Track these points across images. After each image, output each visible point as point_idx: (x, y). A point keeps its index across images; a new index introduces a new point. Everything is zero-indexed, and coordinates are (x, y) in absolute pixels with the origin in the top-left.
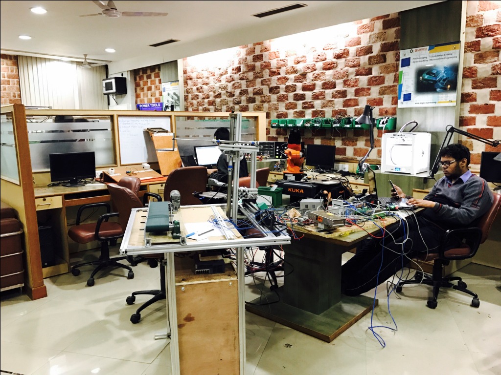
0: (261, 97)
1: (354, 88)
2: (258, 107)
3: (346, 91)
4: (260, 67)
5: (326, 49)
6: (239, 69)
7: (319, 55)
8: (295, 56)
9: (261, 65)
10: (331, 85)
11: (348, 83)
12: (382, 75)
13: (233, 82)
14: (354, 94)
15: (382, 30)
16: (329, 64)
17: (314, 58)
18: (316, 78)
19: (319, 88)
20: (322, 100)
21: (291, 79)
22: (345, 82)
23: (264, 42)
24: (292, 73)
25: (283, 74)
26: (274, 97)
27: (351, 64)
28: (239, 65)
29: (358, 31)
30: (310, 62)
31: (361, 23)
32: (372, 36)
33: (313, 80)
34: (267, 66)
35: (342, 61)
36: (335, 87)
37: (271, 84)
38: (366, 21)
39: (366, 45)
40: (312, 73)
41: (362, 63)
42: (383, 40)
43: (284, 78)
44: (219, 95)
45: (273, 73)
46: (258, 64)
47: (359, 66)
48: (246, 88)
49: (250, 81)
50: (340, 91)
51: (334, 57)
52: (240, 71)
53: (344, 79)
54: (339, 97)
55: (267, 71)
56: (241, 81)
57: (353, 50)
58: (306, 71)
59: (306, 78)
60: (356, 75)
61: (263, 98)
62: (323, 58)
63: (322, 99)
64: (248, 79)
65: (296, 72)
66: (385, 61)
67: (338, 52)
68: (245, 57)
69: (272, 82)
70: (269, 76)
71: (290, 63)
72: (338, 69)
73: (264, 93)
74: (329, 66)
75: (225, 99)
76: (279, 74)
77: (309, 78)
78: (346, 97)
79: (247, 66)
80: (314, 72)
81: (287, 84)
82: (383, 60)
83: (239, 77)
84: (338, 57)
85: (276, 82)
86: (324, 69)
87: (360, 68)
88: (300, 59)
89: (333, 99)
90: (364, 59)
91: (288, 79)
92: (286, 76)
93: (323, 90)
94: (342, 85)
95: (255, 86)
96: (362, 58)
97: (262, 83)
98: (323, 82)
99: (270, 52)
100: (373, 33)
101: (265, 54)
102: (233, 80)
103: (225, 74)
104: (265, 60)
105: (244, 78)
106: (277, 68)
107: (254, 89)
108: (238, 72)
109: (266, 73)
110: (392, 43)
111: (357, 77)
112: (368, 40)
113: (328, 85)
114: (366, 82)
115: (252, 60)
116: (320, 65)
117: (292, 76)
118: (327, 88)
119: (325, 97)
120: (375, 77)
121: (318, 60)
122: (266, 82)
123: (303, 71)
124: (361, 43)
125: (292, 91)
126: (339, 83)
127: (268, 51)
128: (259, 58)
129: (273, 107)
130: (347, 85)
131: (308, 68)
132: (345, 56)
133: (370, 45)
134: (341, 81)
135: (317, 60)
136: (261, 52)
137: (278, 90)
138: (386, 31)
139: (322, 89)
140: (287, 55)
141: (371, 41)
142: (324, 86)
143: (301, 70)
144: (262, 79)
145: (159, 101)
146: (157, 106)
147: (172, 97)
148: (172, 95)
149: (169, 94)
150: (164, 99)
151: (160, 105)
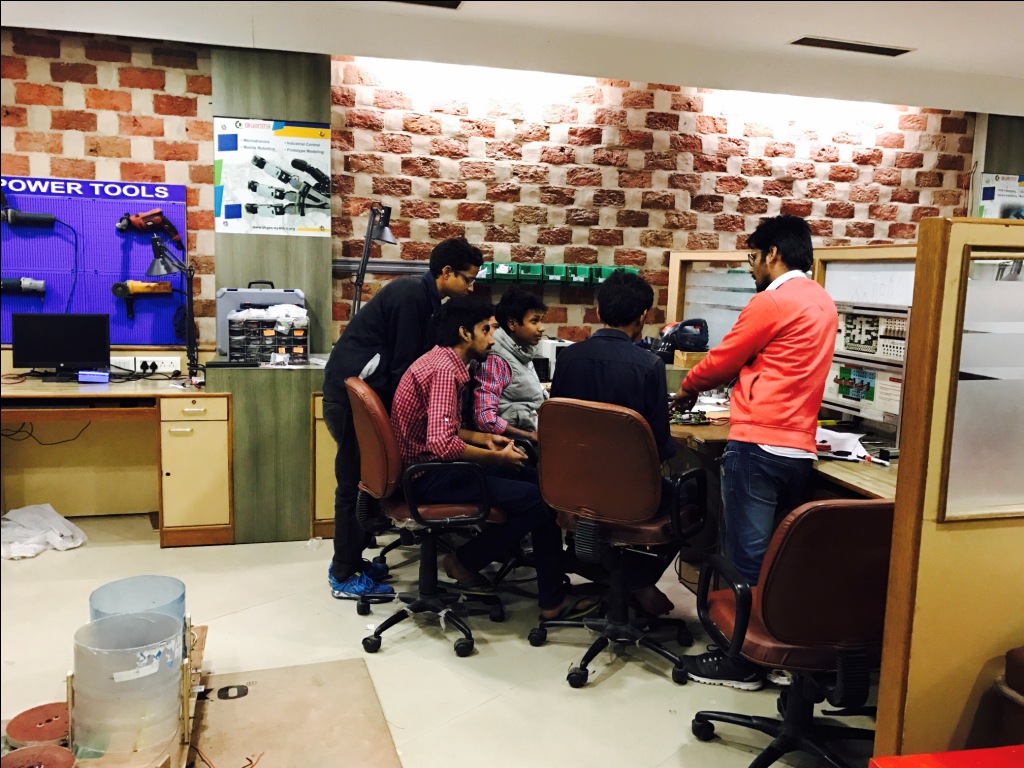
0: (667, 215)
1: (888, 223)
2: (657, 238)
3: (873, 225)
4: (668, 143)
5: (838, 140)
6: (593, 136)
7: (823, 150)
8: (770, 140)
9: (673, 140)
10: (845, 211)
11: (878, 212)
12: (935, 206)
13: (572, 166)
14: (888, 232)
15: (938, 133)
16: (844, 171)
17: (811, 153)
18: (815, 192)
19: (820, 214)
20: (826, 238)
21: (756, 186)
22: (872, 211)
23: (682, 88)
24: (756, 172)
25: (733, 169)
26: (706, 220)
27: (883, 177)
28: (596, 126)
29: (900, 123)
30: (803, 157)
31: (906, 110)
32: (924, 139)
33: (807, 196)
34: (692, 144)
35: (867, 171)
36: (851, 215)
37: (699, 187)
38: (914, 110)
39: (914, 152)
40: (806, 182)
41: (903, 180)
42: (942, 150)
43: (736, 180)
44: (513, 194)
45: (704, 164)
46: (662, 136)
47: (899, 184)
48: (618, 189)
49: (634, 174)
50: (863, 224)
51: (854, 161)
52: (599, 142)
53: (871, 203)
54: (860, 236)
55: (690, 156)
56: (602, 168)
57: (889, 154)
58: (793, 176)
59: (790, 188)
60: (892, 200)
61: (675, 219)
62: (832, 156)
63: (826, 235)
64: (624, 165)
65: (767, 172)
66: (940, 185)
67: (864, 152)
68: (621, 108)
69: (702, 184)
70: (695, 169)
71: (755, 151)
72: (860, 183)
73: (677, 206)
74: (843, 174)
75: (537, 208)
76: (724, 170)
77: (799, 191)
78: (872, 236)
79: (627, 133)
80: (811, 180)
81: (744, 194)
82: (938, 182)
83: (592, 156)
84: (863, 161)
85: (714, 185)
86: (833, 178)
87: (900, 189)
88: (780, 149)
89: (847, 238)
90: (908, 175)
91: (745, 184)
92: (742, 176)
93: (829, 219)
94: (867, 214)
95: (650, 187)
96: (904, 171)
97: (672, 182)
98: (829, 202)
99: (701, 114)
100: (924, 133)
101: (684, 115)
102: (571, 159)
103: (538, 139)
104: (682, 128)
105: (613, 161)
106: (719, 155)
107: (647, 193)
108: (589, 143)
109: (686, 163)
110: (954, 157)
111: (895, 204)
112: (917, 143)
113: (839, 209)
114: (909, 215)
115: (645, 124)
116: (823, 169)
117: (759, 180)
118: (836, 216)
119: (831, 233)
120: (925, 209)
121: (821, 158)
122: (686, 181)
123: (786, 174)
124: (905, 146)
125: (757, 212)
126: (861, 210)
127: (694, 111)
128: (669, 121)
129: (703, 242)
130: (874, 214)
131: (797, 169)
132: (874, 162)
133: (919, 152)
134: (866, 206)
135: (817, 158)
136: (673, 108)
137: (720, 204)
138: (945, 135)
139: (827, 215)
140: (748, 133)
141: (922, 147)
142: (832, 210)
143: (782, 171)
144: (672, 172)
145: (155, 178)
146: (144, 194)
147: (283, 173)
148: (284, 169)
149: (260, 163)
150: (223, 175)
151: (166, 195)
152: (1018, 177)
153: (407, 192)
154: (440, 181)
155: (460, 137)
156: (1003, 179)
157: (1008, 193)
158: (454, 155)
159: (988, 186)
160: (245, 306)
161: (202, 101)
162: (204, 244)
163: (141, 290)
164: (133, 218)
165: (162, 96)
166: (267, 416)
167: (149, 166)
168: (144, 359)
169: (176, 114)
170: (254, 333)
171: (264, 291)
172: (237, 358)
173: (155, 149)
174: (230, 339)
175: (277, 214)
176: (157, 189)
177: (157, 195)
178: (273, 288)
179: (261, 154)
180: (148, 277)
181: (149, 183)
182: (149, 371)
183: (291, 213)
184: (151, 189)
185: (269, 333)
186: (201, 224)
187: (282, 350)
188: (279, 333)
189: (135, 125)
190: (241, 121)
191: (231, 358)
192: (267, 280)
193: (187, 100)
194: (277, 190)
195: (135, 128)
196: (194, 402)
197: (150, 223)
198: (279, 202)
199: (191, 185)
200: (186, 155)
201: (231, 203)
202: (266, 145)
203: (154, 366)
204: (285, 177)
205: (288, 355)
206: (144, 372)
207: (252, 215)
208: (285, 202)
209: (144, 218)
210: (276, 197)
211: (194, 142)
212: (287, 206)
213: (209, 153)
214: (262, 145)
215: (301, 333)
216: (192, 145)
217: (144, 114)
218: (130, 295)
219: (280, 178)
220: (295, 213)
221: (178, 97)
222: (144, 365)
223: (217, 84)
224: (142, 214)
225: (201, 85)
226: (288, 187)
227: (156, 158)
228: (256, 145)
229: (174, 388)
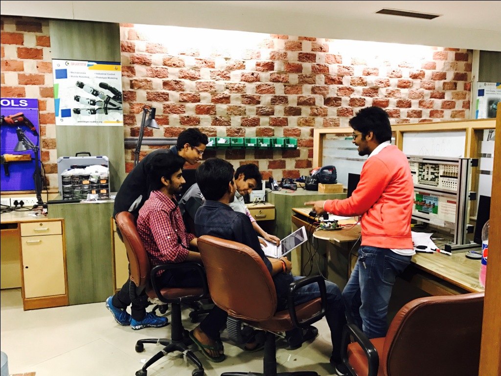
0: (311, 109)
1: (429, 110)
2: (306, 121)
3: (421, 111)
4: (311, 70)
5: (402, 66)
6: (270, 66)
7: (394, 71)
8: (365, 67)
9: (313, 68)
10: (406, 104)
11: (424, 104)
12: (453, 100)
13: (258, 83)
14: (429, 115)
15: (454, 61)
16: (405, 83)
17: (388, 73)
18: (390, 94)
19: (394, 106)
20: (397, 119)
21: (358, 92)
22: (420, 103)
23: (317, 39)
24: (358, 84)
25: (346, 83)
26: (332, 111)
27: (426, 86)
28: (271, 61)
29: (434, 56)
30: (383, 76)
31: (437, 49)
32: (446, 64)
33: (386, 96)
34: (323, 70)
35: (417, 82)
36: (410, 106)
37: (328, 93)
38: (440, 49)
39: (441, 71)
40: (385, 89)
41: (436, 87)
42: (456, 70)
43: (348, 89)
44: (226, 99)
45: (330, 81)
46: (307, 66)
47: (434, 89)
48: (284, 95)
49: (292, 86)
50: (416, 111)
51: (411, 77)
52: (273, 69)
53: (420, 100)
54: (415, 117)
55: (323, 76)
56: (275, 84)
57: (429, 73)
58: (378, 86)
59: (377, 93)
60: (431, 98)
61: (315, 111)
62: (399, 75)
63: (397, 117)
64: (287, 82)
65: (365, 84)
66: (456, 89)
67: (416, 72)
68: (284, 51)
69: (329, 91)
70: (326, 83)
71: (358, 73)
72: (414, 89)
73: (316, 104)
74: (405, 84)
75: (240, 107)
76: (341, 83)
77: (382, 94)
78: (421, 117)
79: (288, 65)
80: (388, 88)
81: (352, 96)
82: (454, 88)
83: (269, 77)
84: (415, 77)
85: (336, 92)
86: (399, 86)
87: (435, 91)
88: (371, 71)
89: (408, 118)
90: (439, 84)
91: (353, 91)
92: (351, 86)
93: (398, 108)
94: (418, 105)
95: (302, 93)
96: (437, 82)
97: (313, 91)
98: (398, 99)
99: (328, 53)
100: (447, 61)
101: (319, 54)
102: (257, 79)
103: (239, 68)
104: (318, 61)
105: (281, 80)
106: (338, 76)
107: (300, 97)
108: (267, 70)
109: (320, 80)
110: (462, 74)
111: (432, 99)
112: (442, 67)
113: (403, 103)
114: (440, 105)
115: (298, 59)
116: (394, 82)
117: (360, 88)
118: (402, 107)
119: (399, 116)
120: (448, 102)
121: (393, 76)
122: (321, 90)
123: (374, 85)
124: (436, 68)
125: (360, 106)
126: (415, 103)
127: (324, 52)
128: (310, 57)
129: (331, 123)
130: (422, 105)
131: (380, 82)
132: (421, 77)
133: (444, 71)
134: (417, 101)
135: (391, 76)
136: (312, 50)
137: (340, 102)
138: (457, 62)
139: (397, 107)
140: (353, 63)
141: (446, 69)
142: (399, 104)
143: (372, 83)
144: (313, 85)
145: (19, 95)
146: (13, 105)
147: (94, 90)
148: (95, 89)
149: (81, 85)
150: (59, 92)
151: (26, 105)
152: (496, 84)
153: (167, 100)
154: (185, 93)
155: (195, 68)
156: (488, 85)
157: (491, 92)
158: (192, 78)
159: (481, 89)
160: (73, 167)
161: (46, 50)
162: (50, 132)
163: (12, 160)
164: (6, 118)
165: (22, 48)
166: (85, 231)
167: (15, 88)
168: (16, 199)
169: (30, 58)
170: (77, 183)
171: (85, 158)
172: (67, 197)
173: (19, 78)
174: (63, 187)
175: (92, 114)
176: (21, 101)
177: (21, 105)
178: (90, 156)
179: (81, 80)
180: (15, 152)
181: (16, 98)
182: (19, 206)
183: (99, 113)
184: (17, 102)
185: (86, 182)
186: (48, 121)
187: (94, 192)
188: (92, 183)
189: (7, 65)
190: (68, 61)
191: (64, 198)
192: (87, 151)
193: (37, 50)
194: (91, 100)
195: (7, 67)
196: (41, 225)
197: (16, 121)
198: (93, 107)
199: (41, 99)
200: (38, 82)
201: (65, 108)
202: (84, 75)
203: (22, 203)
204: (95, 93)
205: (97, 194)
206: (16, 206)
207: (77, 115)
208: (96, 107)
209: (12, 118)
210: (91, 104)
211: (43, 74)
212: (97, 109)
213: (50, 80)
214: (81, 75)
215: (105, 182)
216: (40, 76)
217: (12, 59)
218: (5, 162)
219: (93, 94)
220: (102, 113)
221: (31, 49)
222: (16, 203)
223: (53, 41)
224: (12, 116)
225: (45, 42)
226: (97, 99)
227: (19, 84)
228: (78, 75)
229: (31, 216)
